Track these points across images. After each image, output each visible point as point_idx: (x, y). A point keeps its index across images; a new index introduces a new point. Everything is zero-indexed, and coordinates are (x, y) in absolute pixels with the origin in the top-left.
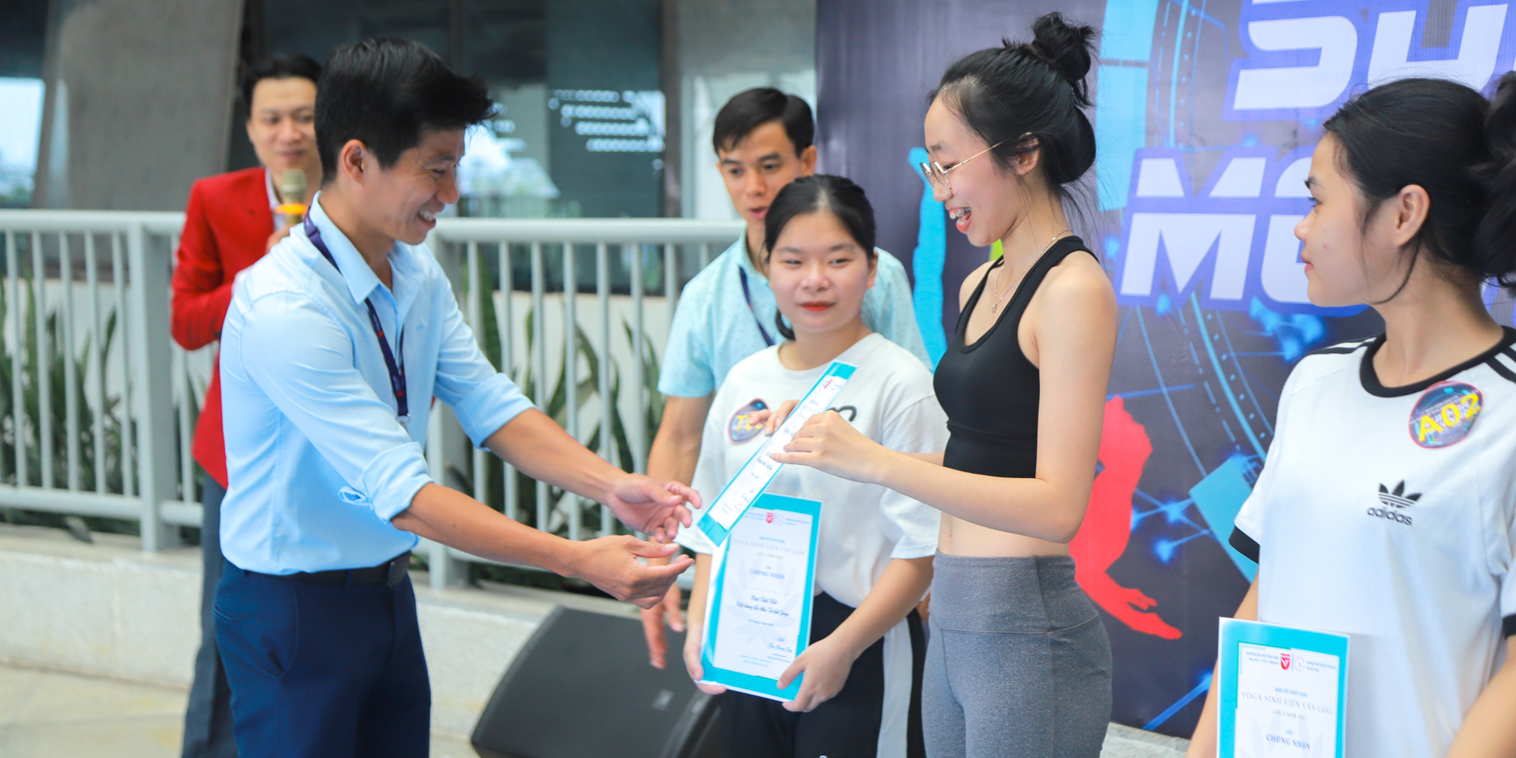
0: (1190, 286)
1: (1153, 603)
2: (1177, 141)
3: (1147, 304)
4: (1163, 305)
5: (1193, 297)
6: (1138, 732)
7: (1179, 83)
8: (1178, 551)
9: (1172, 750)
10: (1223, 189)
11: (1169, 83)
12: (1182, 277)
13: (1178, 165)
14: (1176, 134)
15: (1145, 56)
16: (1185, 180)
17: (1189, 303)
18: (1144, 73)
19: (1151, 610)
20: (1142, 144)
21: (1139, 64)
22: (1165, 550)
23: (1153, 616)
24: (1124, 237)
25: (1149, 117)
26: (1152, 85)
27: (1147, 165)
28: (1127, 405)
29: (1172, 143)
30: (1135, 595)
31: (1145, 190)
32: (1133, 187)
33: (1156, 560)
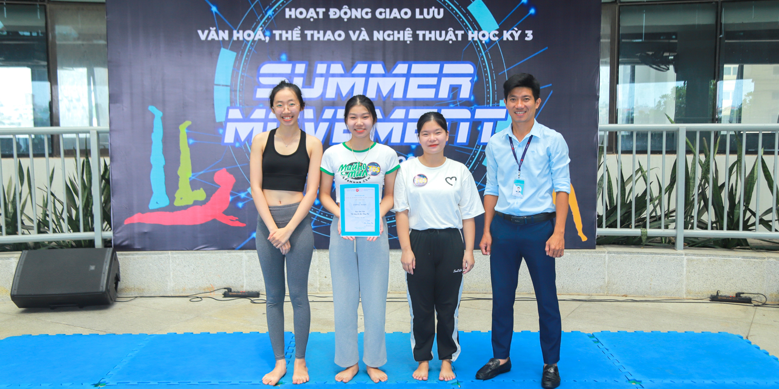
0: (245, 140)
1: (237, 218)
2: (240, 105)
3: (233, 145)
4: (237, 145)
5: (247, 143)
6: (233, 251)
7: (240, 91)
8: (244, 205)
9: (244, 254)
10: (254, 116)
11: (236, 91)
12: (243, 137)
13: (240, 111)
14: (239, 103)
15: (229, 84)
16: (242, 114)
17: (245, 144)
18: (229, 88)
19: (236, 220)
20: (229, 105)
21: (227, 86)
22: (240, 205)
23: (237, 222)
24: (224, 128)
25: (231, 99)
26: (231, 91)
27: (231, 111)
28: (227, 170)
29: (238, 105)
30: (231, 217)
31: (230, 117)
32: (227, 115)
33: (238, 208)
